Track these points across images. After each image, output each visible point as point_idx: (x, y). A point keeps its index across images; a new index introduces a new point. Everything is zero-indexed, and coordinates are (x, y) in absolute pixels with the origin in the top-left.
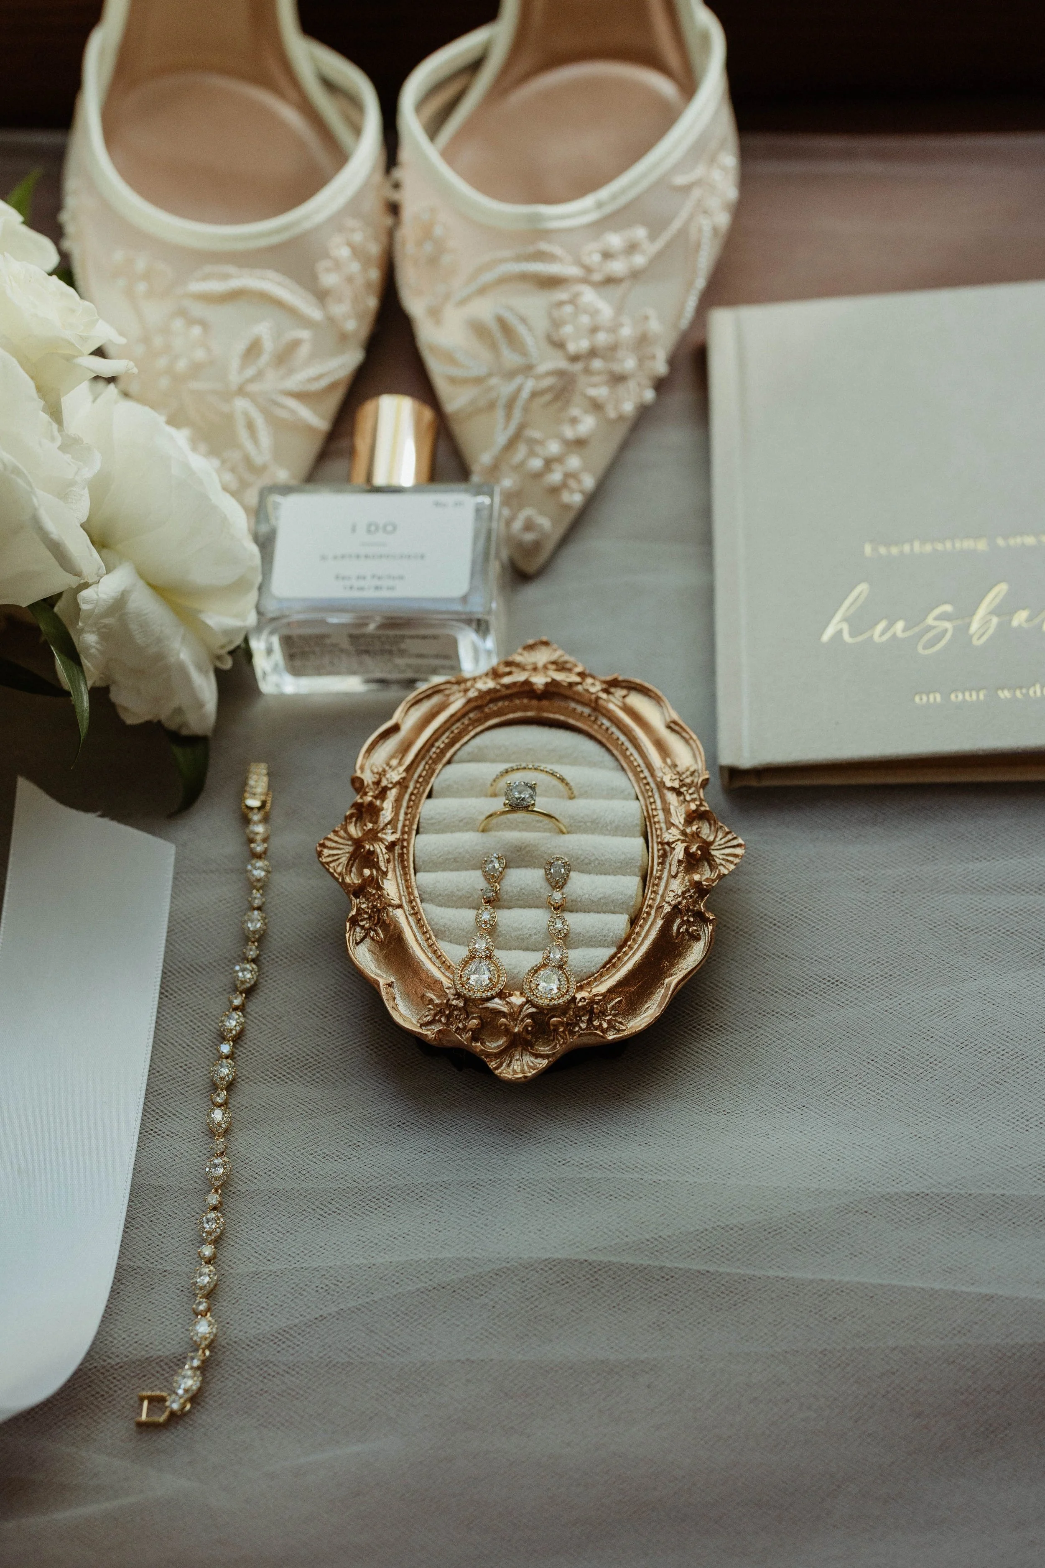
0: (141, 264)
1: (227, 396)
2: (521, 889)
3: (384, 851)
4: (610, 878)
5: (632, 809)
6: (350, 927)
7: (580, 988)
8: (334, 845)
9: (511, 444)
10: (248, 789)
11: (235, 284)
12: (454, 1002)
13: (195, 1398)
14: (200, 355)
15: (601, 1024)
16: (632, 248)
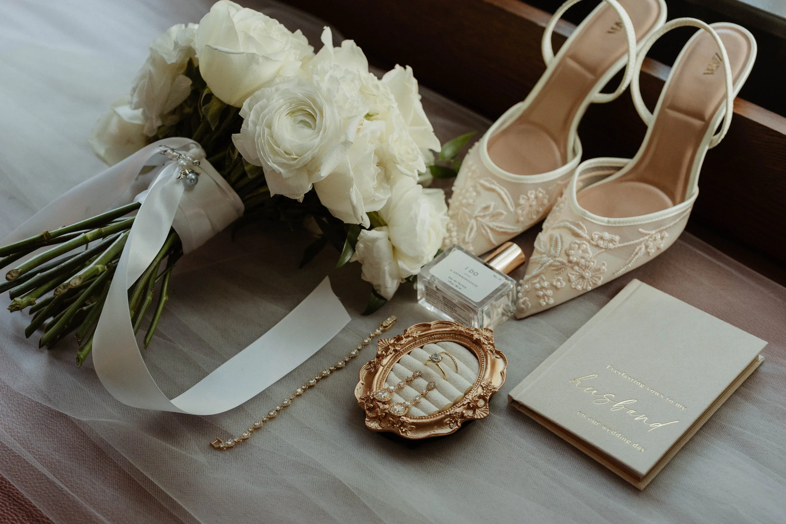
0: (474, 168)
1: (471, 217)
2: (418, 384)
3: (392, 350)
4: (444, 397)
5: (468, 385)
6: (368, 364)
7: (405, 416)
8: (385, 342)
9: (535, 277)
10: (386, 320)
11: (493, 186)
12: (371, 397)
13: (229, 448)
14: (471, 201)
15: (403, 429)
16: (612, 241)
